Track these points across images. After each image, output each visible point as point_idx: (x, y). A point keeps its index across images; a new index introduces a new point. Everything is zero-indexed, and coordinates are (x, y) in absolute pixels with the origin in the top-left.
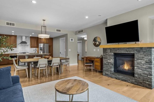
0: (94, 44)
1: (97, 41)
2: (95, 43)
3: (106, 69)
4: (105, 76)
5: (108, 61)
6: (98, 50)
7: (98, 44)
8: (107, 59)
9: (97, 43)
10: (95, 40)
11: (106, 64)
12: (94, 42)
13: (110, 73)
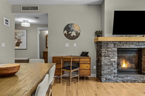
0: (65, 35)
1: (73, 30)
2: (68, 33)
3: (107, 72)
4: (105, 82)
5: (112, 60)
6: (75, 45)
7: (75, 35)
8: (109, 57)
9: (73, 34)
10: (68, 28)
11: (107, 65)
12: (66, 32)
13: (114, 76)
